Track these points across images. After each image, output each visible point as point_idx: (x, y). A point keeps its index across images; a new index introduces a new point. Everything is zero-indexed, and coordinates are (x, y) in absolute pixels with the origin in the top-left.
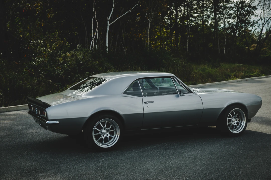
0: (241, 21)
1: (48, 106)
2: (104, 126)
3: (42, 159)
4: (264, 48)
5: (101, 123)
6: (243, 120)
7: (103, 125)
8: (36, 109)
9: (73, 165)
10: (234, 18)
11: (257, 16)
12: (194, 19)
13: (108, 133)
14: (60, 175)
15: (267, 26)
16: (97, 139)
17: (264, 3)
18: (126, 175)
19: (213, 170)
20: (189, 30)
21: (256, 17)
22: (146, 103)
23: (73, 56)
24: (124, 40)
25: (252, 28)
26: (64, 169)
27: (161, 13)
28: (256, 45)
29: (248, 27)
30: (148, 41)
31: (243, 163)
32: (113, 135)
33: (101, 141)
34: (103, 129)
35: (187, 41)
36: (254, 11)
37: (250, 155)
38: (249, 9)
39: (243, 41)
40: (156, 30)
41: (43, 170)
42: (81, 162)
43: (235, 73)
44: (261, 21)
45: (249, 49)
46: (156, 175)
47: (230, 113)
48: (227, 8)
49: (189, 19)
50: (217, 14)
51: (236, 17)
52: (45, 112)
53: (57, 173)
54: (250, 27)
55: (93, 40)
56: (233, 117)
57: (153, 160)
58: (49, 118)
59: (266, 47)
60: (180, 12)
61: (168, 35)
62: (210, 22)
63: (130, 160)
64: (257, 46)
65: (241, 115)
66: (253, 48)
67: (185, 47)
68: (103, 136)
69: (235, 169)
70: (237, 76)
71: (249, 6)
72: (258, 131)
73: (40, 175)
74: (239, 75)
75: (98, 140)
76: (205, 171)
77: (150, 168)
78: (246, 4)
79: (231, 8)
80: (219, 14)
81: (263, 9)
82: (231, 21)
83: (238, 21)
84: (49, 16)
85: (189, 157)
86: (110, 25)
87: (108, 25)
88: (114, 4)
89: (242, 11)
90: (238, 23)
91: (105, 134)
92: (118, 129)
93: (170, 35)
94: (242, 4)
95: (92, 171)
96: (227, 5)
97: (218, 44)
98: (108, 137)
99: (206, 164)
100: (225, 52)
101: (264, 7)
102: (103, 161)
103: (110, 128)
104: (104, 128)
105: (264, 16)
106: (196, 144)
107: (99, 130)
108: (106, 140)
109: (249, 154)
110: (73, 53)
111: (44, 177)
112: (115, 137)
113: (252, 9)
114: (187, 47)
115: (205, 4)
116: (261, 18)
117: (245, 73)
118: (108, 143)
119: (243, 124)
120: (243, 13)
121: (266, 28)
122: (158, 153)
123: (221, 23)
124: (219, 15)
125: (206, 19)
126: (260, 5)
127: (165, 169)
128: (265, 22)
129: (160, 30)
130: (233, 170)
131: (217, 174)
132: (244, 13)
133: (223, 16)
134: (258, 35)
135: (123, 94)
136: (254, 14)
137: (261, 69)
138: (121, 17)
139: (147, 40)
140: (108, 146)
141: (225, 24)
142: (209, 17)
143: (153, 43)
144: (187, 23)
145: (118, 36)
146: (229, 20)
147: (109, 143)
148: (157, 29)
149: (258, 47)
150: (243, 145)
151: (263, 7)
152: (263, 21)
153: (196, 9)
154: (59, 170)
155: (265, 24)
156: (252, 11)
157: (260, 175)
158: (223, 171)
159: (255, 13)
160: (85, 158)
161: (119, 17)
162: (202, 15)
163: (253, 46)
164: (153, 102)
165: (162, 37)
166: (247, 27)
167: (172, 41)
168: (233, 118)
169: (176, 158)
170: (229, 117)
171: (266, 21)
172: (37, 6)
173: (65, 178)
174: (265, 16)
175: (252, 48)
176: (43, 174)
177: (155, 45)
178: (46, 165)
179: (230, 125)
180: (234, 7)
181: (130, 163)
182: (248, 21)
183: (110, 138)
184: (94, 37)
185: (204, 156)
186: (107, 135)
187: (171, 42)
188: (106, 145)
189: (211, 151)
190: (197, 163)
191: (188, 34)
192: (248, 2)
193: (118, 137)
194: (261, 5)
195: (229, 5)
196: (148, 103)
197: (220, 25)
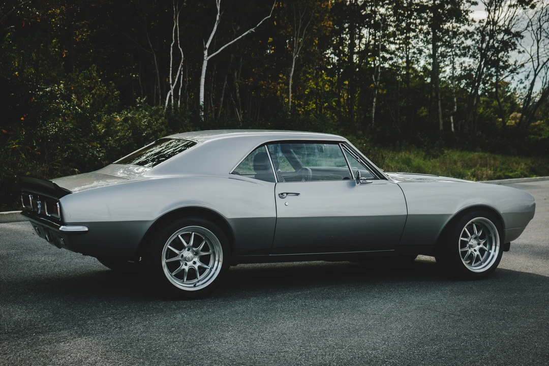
0: (490, 63)
1: (66, 192)
2: (188, 243)
3: (48, 309)
4: (536, 121)
5: (181, 235)
6: (494, 244)
7: (186, 242)
8: (38, 202)
9: (116, 322)
10: (473, 56)
11: (524, 51)
12: (388, 56)
13: (196, 259)
14: (86, 339)
15: (544, 74)
16: (171, 270)
17: (538, 27)
18: (232, 342)
19: (427, 338)
20: (379, 78)
21: (521, 55)
22: (282, 195)
23: (126, 120)
24: (238, 95)
25: (513, 78)
26: (96, 329)
27: (318, 40)
28: (519, 115)
29: (504, 76)
30: (289, 99)
31: (492, 327)
32: (207, 264)
33: (180, 276)
34: (187, 249)
35: (373, 102)
36: (516, 42)
37: (508, 313)
38: (506, 37)
39: (493, 105)
40: (308, 75)
41: (49, 329)
42: (135, 317)
43: (475, 171)
44: (531, 63)
45: (504, 122)
46: (300, 344)
47: (466, 228)
48: (461, 33)
49: (378, 56)
50: (438, 47)
51: (478, 54)
52: (58, 206)
53: (80, 336)
54: (507, 76)
55: (172, 90)
56: (472, 236)
57: (294, 317)
58: (67, 220)
59: (541, 120)
60: (361, 38)
61: (332, 88)
62: (422, 62)
63: (243, 315)
64: (522, 117)
65: (490, 233)
66: (513, 122)
67: (369, 115)
68: (186, 265)
69: (476, 337)
70: (479, 177)
71: (507, 31)
72: (525, 271)
73: (41, 337)
74: (483, 174)
75: (174, 274)
76: (409, 340)
77: (288, 332)
78: (500, 27)
79: (468, 35)
80: (441, 46)
81: (537, 37)
82: (468, 61)
83: (482, 63)
84: (77, 37)
85: (375, 314)
86: (209, 60)
87: (205, 58)
88: (219, 14)
89: (492, 41)
90: (482, 66)
91: (189, 259)
92: (218, 248)
93: (336, 88)
94: (492, 26)
95: (157, 335)
96: (460, 27)
97: (440, 109)
98: (196, 267)
99: (411, 327)
100: (454, 129)
101: (539, 33)
102: (183, 317)
103: (202, 247)
104: (187, 247)
105: (538, 53)
106: (391, 291)
107: (177, 251)
108: (192, 274)
109: (506, 311)
110: (127, 114)
111: (49, 342)
112: (212, 268)
113: (513, 37)
114: (373, 114)
115: (413, 23)
116: (532, 58)
117: (496, 170)
118: (195, 281)
119: (494, 252)
120: (494, 45)
121: (542, 78)
122: (305, 305)
123: (447, 65)
124: (443, 49)
125: (414, 57)
126: (530, 29)
127: (320, 334)
128: (540, 66)
129: (316, 78)
130: (471, 339)
131: (435, 345)
132: (496, 45)
133: (451, 51)
134: (524, 96)
135: (232, 173)
136: (518, 48)
137: (531, 164)
138: (233, 42)
139: (288, 97)
140: (195, 286)
141: (454, 68)
142: (420, 52)
143: (300, 103)
144: (375, 65)
145: (225, 84)
146: (463, 59)
147: (198, 282)
148: (309, 73)
149: (524, 119)
150: (494, 296)
151: (537, 34)
152: (536, 64)
153: (394, 35)
154: (83, 329)
155: (539, 71)
156: (513, 41)
157: (531, 350)
158: (449, 341)
159: (518, 45)
160: (144, 309)
161: (230, 43)
162: (406, 47)
163: (512, 117)
164: (297, 194)
165: (320, 91)
166: (501, 75)
167: (342, 100)
168: (471, 238)
169: (345, 314)
170: (462, 237)
171: (541, 64)
172: (53, 15)
173: (97, 344)
174: (540, 54)
175: (510, 120)
176: (48, 337)
177: (304, 108)
178: (56, 321)
179: (464, 253)
180: (475, 33)
181: (244, 322)
182: (504, 62)
183: (202, 270)
184: (175, 85)
185: (408, 312)
186: (195, 263)
187: (338, 102)
188: (193, 285)
189: (422, 304)
190: (392, 326)
191: (376, 88)
192: (505, 22)
193: (220, 266)
194: (533, 30)
195: (463, 27)
196: (287, 196)
197: (443, 70)
